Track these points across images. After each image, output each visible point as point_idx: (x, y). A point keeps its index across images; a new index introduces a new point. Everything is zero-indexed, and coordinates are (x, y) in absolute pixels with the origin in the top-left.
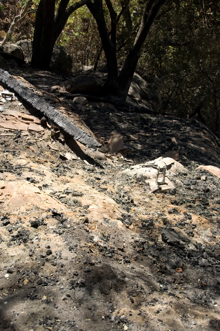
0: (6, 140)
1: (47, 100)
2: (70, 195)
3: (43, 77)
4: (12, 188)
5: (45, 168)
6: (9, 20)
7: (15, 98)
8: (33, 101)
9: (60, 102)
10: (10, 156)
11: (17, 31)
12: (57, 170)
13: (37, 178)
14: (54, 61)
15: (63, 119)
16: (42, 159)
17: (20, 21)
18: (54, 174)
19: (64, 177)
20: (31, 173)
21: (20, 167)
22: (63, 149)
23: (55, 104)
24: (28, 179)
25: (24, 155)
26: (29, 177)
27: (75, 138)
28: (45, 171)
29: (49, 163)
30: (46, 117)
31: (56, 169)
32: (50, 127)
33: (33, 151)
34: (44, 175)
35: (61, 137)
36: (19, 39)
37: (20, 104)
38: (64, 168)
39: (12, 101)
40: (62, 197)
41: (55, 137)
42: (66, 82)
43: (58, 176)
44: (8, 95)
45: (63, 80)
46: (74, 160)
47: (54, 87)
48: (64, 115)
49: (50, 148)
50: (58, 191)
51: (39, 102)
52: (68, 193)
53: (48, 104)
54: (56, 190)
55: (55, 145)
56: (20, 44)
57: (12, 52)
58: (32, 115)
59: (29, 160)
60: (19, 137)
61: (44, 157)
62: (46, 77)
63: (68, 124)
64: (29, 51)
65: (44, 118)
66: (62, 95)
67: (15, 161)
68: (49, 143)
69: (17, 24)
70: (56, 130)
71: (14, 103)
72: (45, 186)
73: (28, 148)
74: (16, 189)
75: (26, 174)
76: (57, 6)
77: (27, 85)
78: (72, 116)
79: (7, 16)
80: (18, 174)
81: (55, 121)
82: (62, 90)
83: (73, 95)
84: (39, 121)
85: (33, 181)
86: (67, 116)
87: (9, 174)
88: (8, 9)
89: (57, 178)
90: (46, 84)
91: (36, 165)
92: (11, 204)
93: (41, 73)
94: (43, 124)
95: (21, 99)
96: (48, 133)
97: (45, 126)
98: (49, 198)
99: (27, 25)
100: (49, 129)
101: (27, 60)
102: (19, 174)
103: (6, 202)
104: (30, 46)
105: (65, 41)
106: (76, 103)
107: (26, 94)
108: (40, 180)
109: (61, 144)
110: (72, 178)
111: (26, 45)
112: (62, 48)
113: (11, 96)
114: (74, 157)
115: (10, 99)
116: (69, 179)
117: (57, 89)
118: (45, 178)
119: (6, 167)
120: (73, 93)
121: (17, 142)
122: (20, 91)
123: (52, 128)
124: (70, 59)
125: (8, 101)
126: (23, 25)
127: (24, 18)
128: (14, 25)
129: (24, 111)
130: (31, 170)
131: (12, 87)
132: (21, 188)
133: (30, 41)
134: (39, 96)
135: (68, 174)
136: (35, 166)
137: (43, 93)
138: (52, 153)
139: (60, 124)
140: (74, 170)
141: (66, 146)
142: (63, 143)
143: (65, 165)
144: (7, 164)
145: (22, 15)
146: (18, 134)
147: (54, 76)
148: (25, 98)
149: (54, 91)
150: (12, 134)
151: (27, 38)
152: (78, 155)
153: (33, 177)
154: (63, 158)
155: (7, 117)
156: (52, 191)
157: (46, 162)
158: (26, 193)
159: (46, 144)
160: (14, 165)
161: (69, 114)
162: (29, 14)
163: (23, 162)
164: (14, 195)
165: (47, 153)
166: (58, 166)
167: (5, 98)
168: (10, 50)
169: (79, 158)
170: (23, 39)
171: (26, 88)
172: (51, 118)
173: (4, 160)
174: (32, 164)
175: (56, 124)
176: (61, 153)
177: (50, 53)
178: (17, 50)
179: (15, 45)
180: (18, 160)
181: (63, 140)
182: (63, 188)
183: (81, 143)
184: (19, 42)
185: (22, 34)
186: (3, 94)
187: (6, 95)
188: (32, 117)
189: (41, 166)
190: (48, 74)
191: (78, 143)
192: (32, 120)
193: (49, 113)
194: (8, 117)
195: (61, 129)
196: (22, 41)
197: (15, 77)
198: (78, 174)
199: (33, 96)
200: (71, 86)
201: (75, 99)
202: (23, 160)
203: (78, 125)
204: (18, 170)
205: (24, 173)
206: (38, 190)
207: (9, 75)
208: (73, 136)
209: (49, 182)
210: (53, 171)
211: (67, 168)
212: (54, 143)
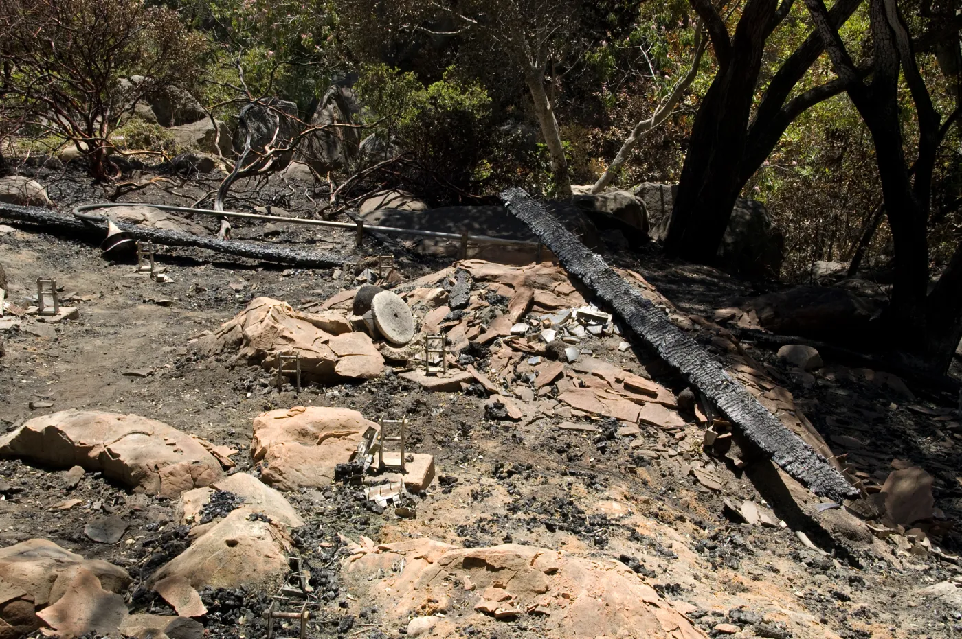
0: (574, 441)
1: (703, 342)
2: (747, 628)
3: (694, 281)
4: (577, 575)
5: (678, 538)
6: (620, 133)
7: (612, 328)
8: (663, 342)
9: (740, 352)
10: (580, 487)
11: (637, 161)
12: (712, 549)
13: (652, 562)
14: (729, 240)
15: (743, 400)
16: (670, 511)
17: (650, 136)
18: (701, 558)
19: (731, 573)
20: (634, 545)
21: (604, 522)
22: (735, 488)
23: (724, 354)
24: (624, 559)
25: (618, 489)
26: (629, 554)
27: (777, 462)
28: (676, 545)
29: (689, 526)
30: (694, 388)
31: (710, 543)
32: (703, 418)
33: (645, 483)
34: (671, 556)
35: (734, 454)
36: (639, 180)
37: (624, 345)
38: (735, 545)
39: (602, 335)
40: (721, 632)
41: (715, 450)
42: (761, 300)
43: (715, 567)
44: (595, 318)
45: (753, 295)
46: (765, 525)
47: (724, 312)
48: (749, 389)
49: (696, 481)
50: (710, 610)
51: (678, 344)
52: (742, 623)
53: (704, 354)
54: (706, 608)
55: (711, 474)
56: (641, 193)
57: (619, 212)
58: (654, 379)
59: (631, 506)
60: (611, 437)
61: (675, 503)
62: (702, 282)
63: (760, 417)
64: (663, 212)
65: (687, 392)
66: (745, 334)
67: (594, 505)
68: (696, 465)
69: (638, 143)
70: (720, 429)
71: (609, 342)
72: (674, 589)
73: (633, 471)
74: (588, 580)
75: (621, 546)
76: (757, 98)
77: (649, 294)
78: (772, 394)
79: (618, 122)
80: (596, 542)
81: (721, 402)
82: (747, 321)
83: (779, 338)
84: (672, 399)
85: (637, 569)
86: (758, 394)
87: (572, 539)
88: (623, 105)
89: (711, 573)
90: (700, 302)
91: (651, 523)
92: (566, 622)
93: (689, 271)
94: (685, 410)
95: (627, 332)
96: (695, 436)
97: (688, 416)
98: (684, 624)
99: (666, 145)
100: (700, 425)
101: (656, 235)
102: (600, 543)
103: (556, 616)
104: (669, 197)
105: (770, 188)
106: (784, 360)
107: (643, 320)
108: (659, 570)
109: (730, 474)
110: (756, 578)
111: (658, 197)
112: (757, 206)
113: (602, 321)
114: (768, 517)
115: (598, 329)
116: (747, 582)
117: (733, 317)
118: (674, 565)
119: (565, 516)
120: (776, 332)
121: (603, 450)
122: (628, 309)
123: (709, 423)
124: (778, 239)
125: (590, 336)
126: (657, 146)
127: (660, 129)
128: (631, 145)
129: (634, 366)
130: (635, 537)
131: (607, 297)
132: (604, 581)
133: (668, 185)
134: (681, 329)
135: (745, 565)
136: (647, 526)
137: (694, 322)
138: (701, 497)
139: (735, 414)
140: (764, 558)
141: (746, 481)
142: (737, 472)
143: (739, 539)
144: (568, 510)
145: (658, 119)
146: (609, 429)
147: (726, 280)
148: (639, 329)
149: (724, 322)
150: (591, 427)
151: (662, 180)
152: (781, 514)
153: (639, 556)
154: (734, 517)
155: (584, 378)
156: (692, 608)
157: (682, 519)
158: (617, 596)
159: (686, 467)
160: (588, 513)
161: (763, 388)
162: (675, 119)
163: (615, 509)
164: (582, 596)
165: (687, 495)
166: (714, 538)
167: (585, 326)
168: (611, 206)
169: (783, 524)
170: (652, 179)
171: (645, 305)
172: (709, 393)
173: (561, 495)
174: (638, 518)
175: (721, 413)
176: (727, 501)
177: (723, 217)
178: (632, 207)
179: (628, 194)
180: (601, 502)
181: (737, 462)
182: (727, 603)
183: (793, 476)
184: (638, 188)
185: (650, 169)
186: (580, 315)
187: (589, 317)
188: (652, 386)
189: (665, 528)
190: (709, 274)
191: (785, 477)
192: (653, 395)
193: (704, 379)
194: (586, 379)
195: (737, 428)
196: (647, 185)
197: (620, 271)
198: (776, 571)
199: (662, 327)
200: (777, 314)
201: (784, 350)
202: (615, 505)
203: (788, 425)
204: (597, 530)
205: (613, 542)
206: (653, 596)
207: (604, 265)
208: (771, 455)
209: (685, 580)
210: (700, 550)
211: (744, 548)
212: (711, 467)
